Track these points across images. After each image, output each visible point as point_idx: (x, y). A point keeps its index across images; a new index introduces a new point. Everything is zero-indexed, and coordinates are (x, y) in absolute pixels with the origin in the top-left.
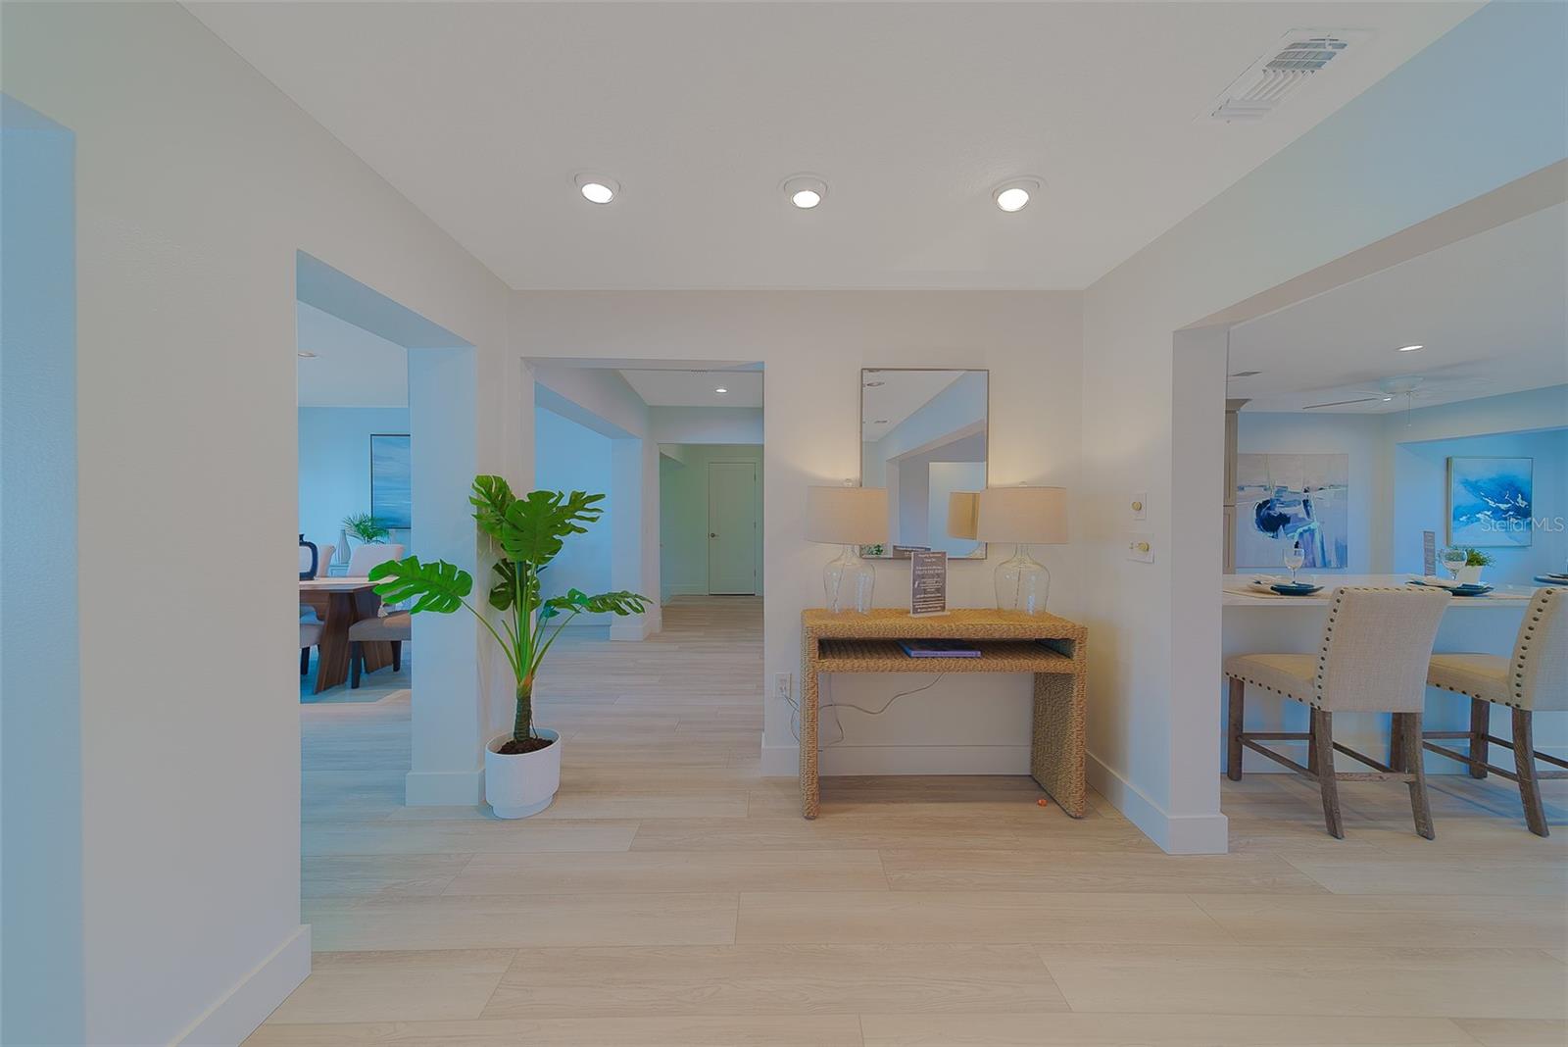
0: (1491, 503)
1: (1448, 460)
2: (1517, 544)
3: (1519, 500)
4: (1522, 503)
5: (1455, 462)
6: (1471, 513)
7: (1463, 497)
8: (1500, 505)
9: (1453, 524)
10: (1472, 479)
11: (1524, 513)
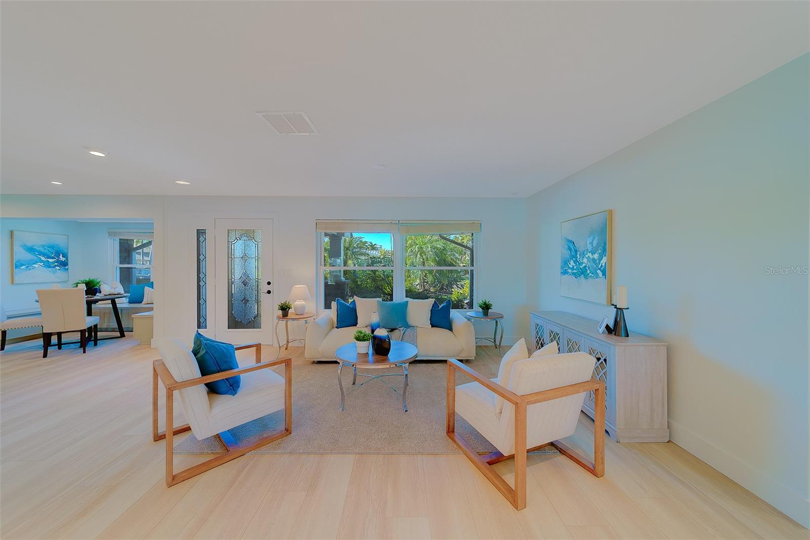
0: (43, 259)
1: (12, 232)
2: (60, 280)
3: (61, 257)
4: (62, 259)
5: (15, 233)
6: (29, 264)
7: (21, 254)
8: (49, 260)
9: (16, 271)
10: (29, 244)
11: (64, 264)
